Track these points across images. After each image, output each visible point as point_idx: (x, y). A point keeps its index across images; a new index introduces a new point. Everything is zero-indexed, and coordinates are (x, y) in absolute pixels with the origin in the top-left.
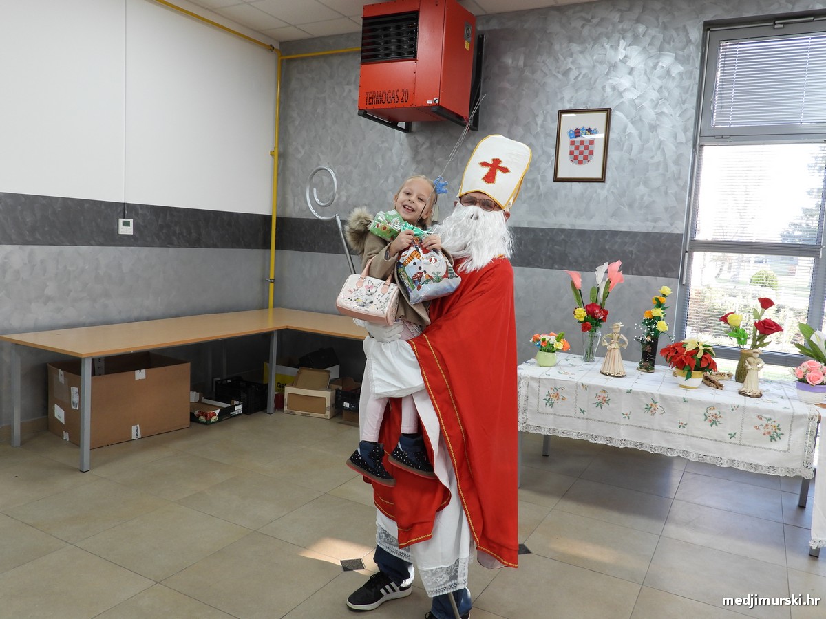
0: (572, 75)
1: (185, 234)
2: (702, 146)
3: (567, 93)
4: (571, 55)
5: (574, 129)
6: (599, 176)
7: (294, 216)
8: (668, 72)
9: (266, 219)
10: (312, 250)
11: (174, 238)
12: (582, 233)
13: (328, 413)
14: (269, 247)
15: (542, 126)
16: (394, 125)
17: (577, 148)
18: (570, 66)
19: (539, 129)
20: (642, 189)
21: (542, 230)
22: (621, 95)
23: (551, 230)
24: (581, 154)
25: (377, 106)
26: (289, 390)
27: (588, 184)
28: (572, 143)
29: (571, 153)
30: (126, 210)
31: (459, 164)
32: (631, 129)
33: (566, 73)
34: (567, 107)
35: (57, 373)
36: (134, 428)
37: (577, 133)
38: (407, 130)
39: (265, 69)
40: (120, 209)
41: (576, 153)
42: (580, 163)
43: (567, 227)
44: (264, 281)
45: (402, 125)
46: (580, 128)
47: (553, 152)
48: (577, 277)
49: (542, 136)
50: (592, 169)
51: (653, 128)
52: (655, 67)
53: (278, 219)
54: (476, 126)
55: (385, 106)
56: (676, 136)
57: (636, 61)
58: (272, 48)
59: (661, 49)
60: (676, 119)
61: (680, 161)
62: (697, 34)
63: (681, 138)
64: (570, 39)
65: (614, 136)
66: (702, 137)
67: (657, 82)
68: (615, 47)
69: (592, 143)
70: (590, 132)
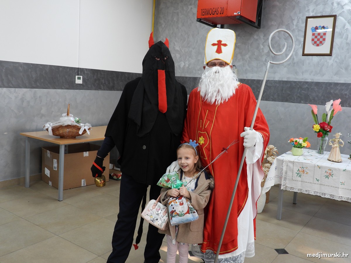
1: (107, 84)
3: (311, 7)
5: (315, 27)
6: (328, 52)
11: (102, 86)
12: (318, 84)
15: (297, 26)
16: (215, 26)
17: (316, 37)
19: (295, 27)
21: (295, 82)
22: (342, 7)
23: (300, 82)
24: (318, 40)
25: (207, 16)
27: (322, 57)
28: (313, 34)
29: (313, 40)
30: (79, 71)
31: (249, 47)
32: (348, 26)
34: (311, 14)
35: (47, 152)
36: (83, 181)
37: (316, 29)
40: (76, 71)
41: (316, 40)
42: (318, 45)
43: (309, 80)
45: (219, 26)
46: (318, 26)
47: (302, 39)
48: (315, 108)
49: (296, 31)
50: (325, 49)
54: (259, 26)
55: (211, 16)
65: (338, 30)
69: (325, 34)
70: (324, 28)
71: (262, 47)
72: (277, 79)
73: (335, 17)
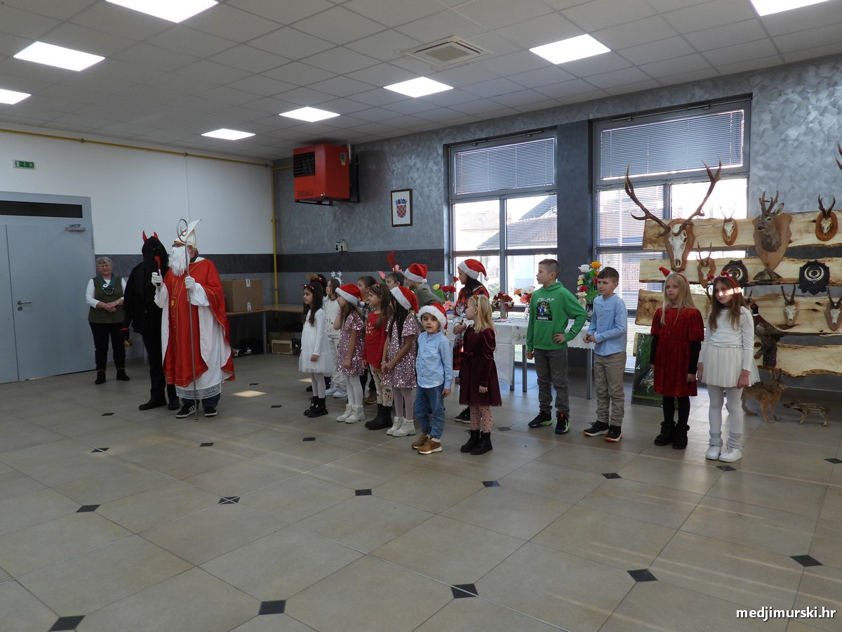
0: (396, 172)
2: (452, 205)
3: (394, 182)
4: (394, 163)
5: (397, 200)
6: (409, 222)
7: (285, 253)
8: (432, 169)
9: (271, 256)
12: (406, 252)
13: (291, 352)
14: (272, 271)
15: (386, 199)
16: (320, 203)
18: (394, 168)
19: (384, 202)
20: (427, 228)
22: (415, 181)
24: (401, 213)
25: (302, 198)
26: (274, 341)
27: (405, 227)
28: (398, 207)
29: (398, 212)
32: (420, 198)
33: (393, 172)
34: (395, 189)
37: (399, 202)
38: (331, 204)
39: (266, 177)
42: (402, 217)
43: (399, 249)
44: (273, 290)
45: (328, 203)
46: (400, 199)
47: (390, 212)
49: (386, 204)
50: (406, 220)
51: (429, 197)
52: (427, 168)
53: (277, 256)
54: (358, 201)
55: (305, 197)
56: (437, 201)
57: (419, 165)
58: (267, 165)
59: (428, 159)
60: (436, 192)
61: (440, 213)
62: (441, 151)
63: (439, 202)
64: (393, 155)
65: (414, 202)
66: (451, 200)
67: (428, 175)
68: (410, 159)
69: (405, 206)
70: (404, 201)
71: (363, 220)
72: (376, 250)
73: (411, 191)
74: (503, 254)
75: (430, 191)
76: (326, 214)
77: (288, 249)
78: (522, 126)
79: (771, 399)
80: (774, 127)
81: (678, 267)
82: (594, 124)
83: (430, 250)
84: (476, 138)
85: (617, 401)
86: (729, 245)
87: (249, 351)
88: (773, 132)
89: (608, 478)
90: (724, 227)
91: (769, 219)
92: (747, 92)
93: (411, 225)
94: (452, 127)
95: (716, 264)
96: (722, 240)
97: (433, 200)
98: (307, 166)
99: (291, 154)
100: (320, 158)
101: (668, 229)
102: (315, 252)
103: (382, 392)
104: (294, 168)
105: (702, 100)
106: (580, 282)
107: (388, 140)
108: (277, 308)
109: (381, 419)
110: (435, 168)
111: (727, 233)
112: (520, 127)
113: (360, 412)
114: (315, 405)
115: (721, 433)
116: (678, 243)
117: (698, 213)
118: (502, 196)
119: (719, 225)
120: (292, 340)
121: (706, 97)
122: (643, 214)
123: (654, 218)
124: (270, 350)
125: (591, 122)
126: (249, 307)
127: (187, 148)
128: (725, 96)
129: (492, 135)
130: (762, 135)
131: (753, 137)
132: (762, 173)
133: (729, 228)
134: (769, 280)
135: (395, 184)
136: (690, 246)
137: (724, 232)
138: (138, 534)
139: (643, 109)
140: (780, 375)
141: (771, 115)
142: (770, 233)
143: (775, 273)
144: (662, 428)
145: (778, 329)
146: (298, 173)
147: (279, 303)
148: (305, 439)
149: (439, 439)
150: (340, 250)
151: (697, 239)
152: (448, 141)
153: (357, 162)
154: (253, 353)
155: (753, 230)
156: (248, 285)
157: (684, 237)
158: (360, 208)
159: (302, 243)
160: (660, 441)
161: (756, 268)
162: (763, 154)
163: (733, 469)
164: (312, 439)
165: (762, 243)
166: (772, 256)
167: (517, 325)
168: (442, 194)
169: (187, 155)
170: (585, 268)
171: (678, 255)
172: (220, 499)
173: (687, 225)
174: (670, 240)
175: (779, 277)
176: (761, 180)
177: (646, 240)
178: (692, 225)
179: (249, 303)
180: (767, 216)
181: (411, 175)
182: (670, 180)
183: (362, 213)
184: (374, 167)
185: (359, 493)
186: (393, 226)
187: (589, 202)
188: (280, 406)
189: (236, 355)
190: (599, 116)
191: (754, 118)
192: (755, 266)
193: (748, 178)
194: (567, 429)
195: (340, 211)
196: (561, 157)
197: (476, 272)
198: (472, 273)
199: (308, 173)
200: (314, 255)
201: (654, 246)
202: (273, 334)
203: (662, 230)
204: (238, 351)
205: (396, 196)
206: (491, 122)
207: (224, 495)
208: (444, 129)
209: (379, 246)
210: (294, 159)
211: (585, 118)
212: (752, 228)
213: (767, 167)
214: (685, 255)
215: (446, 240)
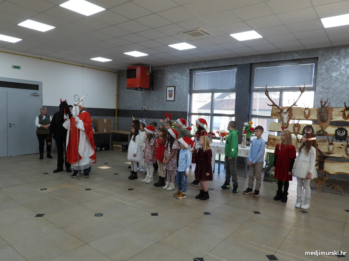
0: (169, 79)
2: (192, 94)
3: (168, 83)
4: (169, 75)
6: (174, 100)
7: (121, 109)
8: (184, 79)
9: (115, 110)
10: (124, 117)
13: (121, 150)
14: (115, 116)
16: (136, 89)
18: (168, 77)
19: (164, 90)
20: (181, 102)
22: (177, 83)
23: (166, 111)
24: (170, 96)
25: (130, 87)
26: (114, 145)
28: (169, 93)
29: (169, 95)
32: (179, 90)
33: (168, 79)
34: (168, 86)
37: (170, 91)
38: (141, 90)
39: (114, 77)
42: (170, 97)
43: (169, 111)
44: (114, 124)
45: (140, 89)
47: (166, 95)
50: (172, 99)
51: (182, 90)
52: (182, 78)
53: (117, 110)
54: (153, 90)
55: (131, 87)
56: (186, 92)
57: (179, 76)
58: (115, 72)
59: (183, 74)
60: (185, 88)
61: (187, 97)
62: (188, 72)
63: (187, 92)
64: (168, 72)
65: (176, 92)
66: (191, 92)
67: (183, 81)
68: (176, 74)
69: (172, 93)
70: (172, 91)
71: (154, 97)
72: (159, 110)
73: (175, 87)
74: (212, 115)
75: (183, 87)
76: (139, 94)
77: (122, 107)
78: (223, 64)
79: (322, 183)
80: (327, 72)
81: (285, 126)
82: (252, 65)
83: (182, 112)
84: (204, 67)
85: (258, 181)
86: (307, 118)
87: (104, 149)
88: (326, 73)
89: (255, 213)
90: (305, 111)
91: (324, 109)
92: (317, 56)
93: (174, 101)
94: (193, 62)
95: (301, 126)
96: (304, 116)
97: (184, 91)
98: (133, 74)
99: (126, 69)
100: (138, 71)
101: (282, 110)
102: (134, 109)
103: (161, 171)
104: (127, 75)
105: (298, 58)
106: (244, 129)
107: (167, 66)
108: (116, 131)
109: (160, 182)
110: (186, 78)
111: (306, 114)
112: (222, 64)
113: (152, 179)
114: (133, 175)
115: (301, 197)
116: (285, 116)
117: (294, 104)
118: (213, 91)
119: (302, 110)
120: (122, 145)
121: (299, 57)
122: (272, 104)
123: (276, 106)
124: (112, 149)
125: (251, 64)
126: (105, 130)
127: (83, 64)
128: (307, 58)
129: (210, 67)
130: (321, 74)
131: (318, 75)
132: (321, 90)
133: (307, 112)
134: (323, 134)
135: (168, 84)
136: (290, 117)
137: (305, 113)
138: (62, 228)
139: (273, 60)
140: (325, 173)
141: (326, 66)
142: (324, 115)
143: (325, 131)
144: (277, 193)
145: (325, 154)
146: (129, 77)
147: (117, 129)
148: (129, 189)
149: (185, 193)
150: (144, 109)
151: (294, 115)
152: (191, 68)
153: (153, 73)
154: (105, 150)
155: (317, 113)
156: (105, 121)
157: (288, 114)
158: (153, 92)
159: (128, 105)
160: (276, 198)
161: (317, 129)
162: (321, 82)
163: (306, 212)
164: (132, 189)
165: (320, 118)
166: (324, 124)
167: (217, 146)
168: (188, 89)
169: (83, 66)
170: (246, 124)
171: (285, 121)
172: (95, 214)
173: (290, 109)
174: (282, 115)
175: (327, 133)
176: (320, 92)
177: (272, 114)
178: (292, 109)
179: (105, 129)
180: (323, 108)
181: (175, 81)
182: (283, 90)
183: (154, 94)
184: (160, 76)
185: (153, 214)
186: (167, 101)
187: (249, 96)
188: (117, 174)
189: (98, 150)
190: (255, 62)
191: (319, 67)
192: (317, 128)
193: (315, 91)
194: (237, 191)
195: (145, 93)
196: (238, 77)
197: (203, 124)
198: (201, 125)
199: (133, 77)
200: (133, 111)
201: (275, 117)
202: (114, 142)
203: (279, 111)
204: (99, 149)
205: (169, 89)
206: (210, 61)
207: (97, 213)
208: (190, 63)
209: (160, 109)
210: (127, 71)
211: (249, 63)
212: (316, 112)
213: (323, 87)
214: (288, 121)
215: (188, 108)
